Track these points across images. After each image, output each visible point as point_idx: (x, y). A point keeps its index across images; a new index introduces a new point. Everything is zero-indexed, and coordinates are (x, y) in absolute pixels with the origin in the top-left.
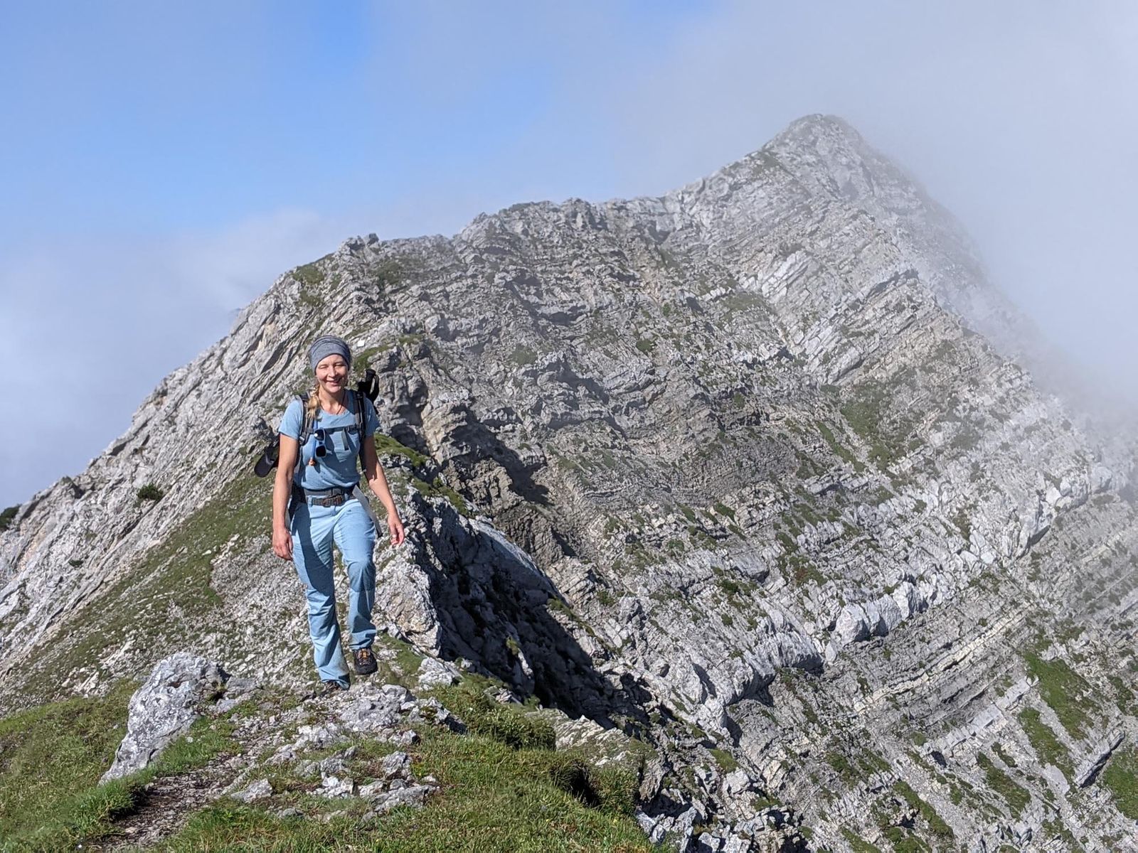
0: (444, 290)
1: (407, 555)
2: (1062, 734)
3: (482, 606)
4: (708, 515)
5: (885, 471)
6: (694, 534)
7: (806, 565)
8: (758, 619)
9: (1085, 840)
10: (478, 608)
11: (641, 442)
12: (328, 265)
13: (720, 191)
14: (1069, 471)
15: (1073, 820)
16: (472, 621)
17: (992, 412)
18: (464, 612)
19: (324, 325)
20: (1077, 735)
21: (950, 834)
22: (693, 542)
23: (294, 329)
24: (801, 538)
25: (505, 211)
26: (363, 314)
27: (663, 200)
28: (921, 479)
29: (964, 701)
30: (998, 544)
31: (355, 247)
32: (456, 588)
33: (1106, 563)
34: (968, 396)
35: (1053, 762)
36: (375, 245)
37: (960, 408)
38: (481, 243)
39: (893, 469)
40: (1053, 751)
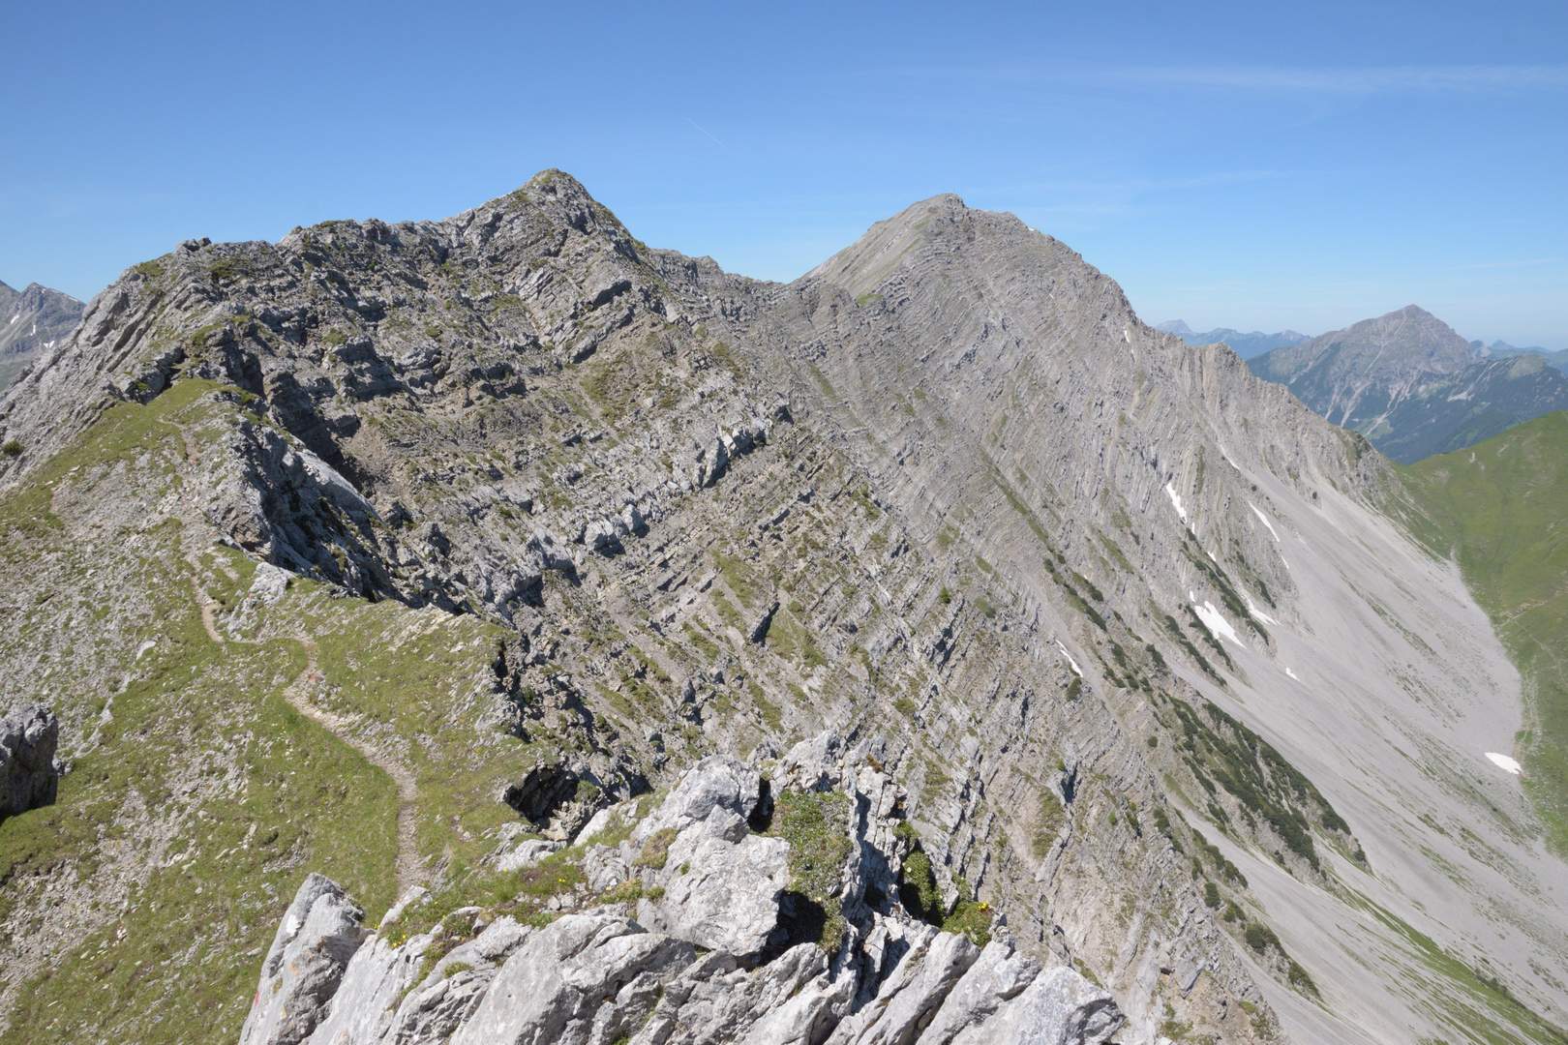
0: (268, 285)
1: (238, 474)
2: (738, 606)
3: (312, 521)
4: (486, 460)
5: (612, 425)
6: (477, 473)
7: (559, 495)
8: (527, 535)
9: (756, 677)
10: (309, 523)
11: (432, 405)
12: (169, 262)
13: (486, 219)
14: (738, 424)
15: (748, 663)
16: (303, 534)
17: (686, 383)
18: (295, 527)
19: (167, 310)
20: (747, 606)
21: (668, 680)
22: (477, 480)
23: (140, 314)
24: (555, 475)
25: (317, 226)
26: (199, 301)
27: (442, 225)
28: (638, 430)
29: (672, 586)
30: (691, 474)
31: (192, 248)
32: (288, 506)
33: (763, 487)
34: (670, 371)
35: (733, 625)
36: (208, 247)
37: (664, 380)
38: (299, 249)
39: (618, 424)
40: (733, 618)
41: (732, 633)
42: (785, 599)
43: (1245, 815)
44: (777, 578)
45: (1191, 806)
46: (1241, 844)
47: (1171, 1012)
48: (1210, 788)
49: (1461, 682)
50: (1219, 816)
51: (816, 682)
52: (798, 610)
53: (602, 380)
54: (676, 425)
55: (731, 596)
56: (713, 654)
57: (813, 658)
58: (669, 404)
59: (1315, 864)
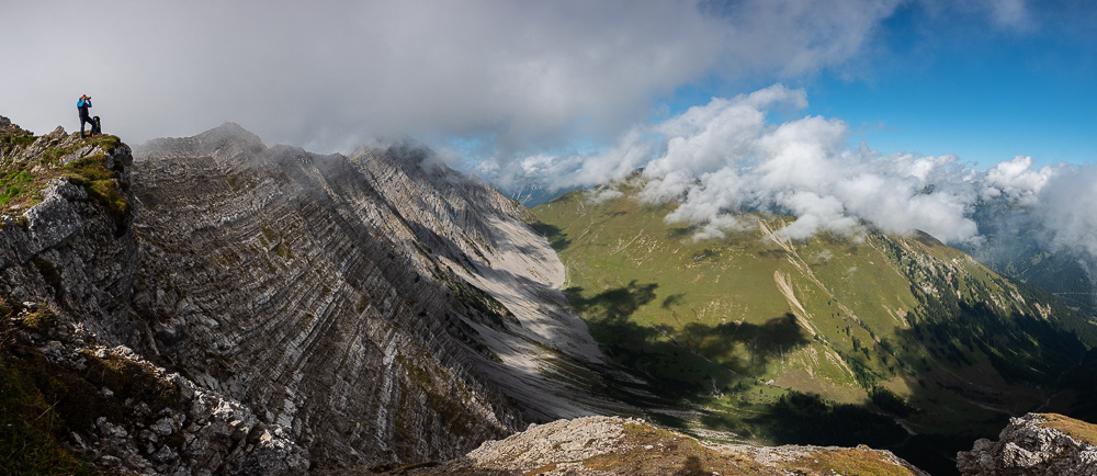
2: (268, 241)
5: (235, 192)
15: (268, 256)
20: (271, 242)
28: (243, 194)
29: (248, 235)
39: (237, 192)
40: (265, 244)
41: (265, 248)
42: (283, 240)
43: (479, 314)
44: (282, 235)
45: (460, 313)
46: (478, 323)
47: (400, 353)
48: (467, 307)
49: (547, 270)
50: (471, 316)
51: (289, 263)
52: (287, 244)
53: (233, 180)
54: (254, 193)
55: (266, 239)
56: (257, 253)
57: (290, 257)
58: (253, 187)
59: (503, 326)
